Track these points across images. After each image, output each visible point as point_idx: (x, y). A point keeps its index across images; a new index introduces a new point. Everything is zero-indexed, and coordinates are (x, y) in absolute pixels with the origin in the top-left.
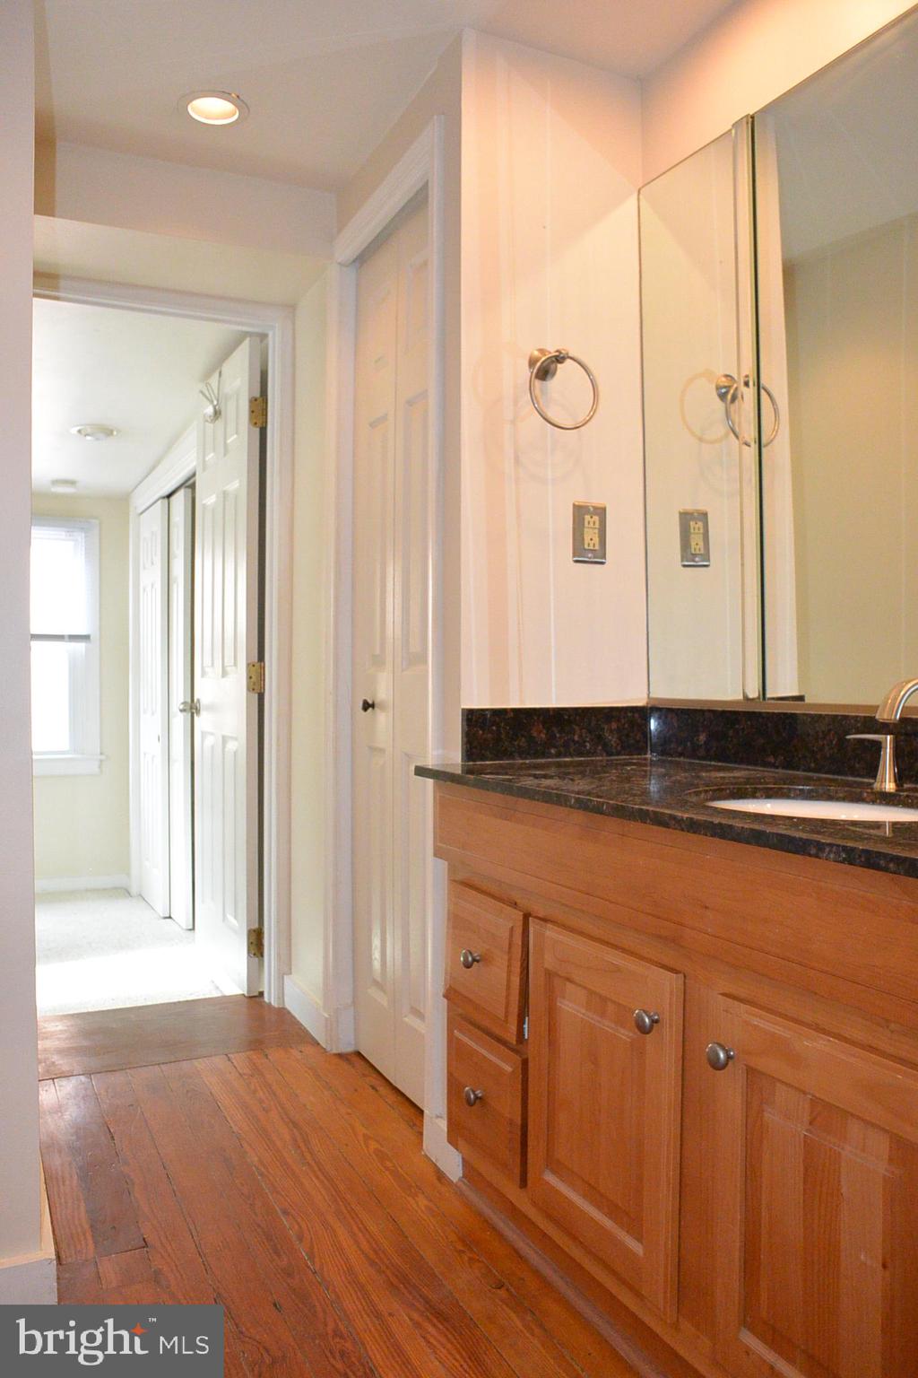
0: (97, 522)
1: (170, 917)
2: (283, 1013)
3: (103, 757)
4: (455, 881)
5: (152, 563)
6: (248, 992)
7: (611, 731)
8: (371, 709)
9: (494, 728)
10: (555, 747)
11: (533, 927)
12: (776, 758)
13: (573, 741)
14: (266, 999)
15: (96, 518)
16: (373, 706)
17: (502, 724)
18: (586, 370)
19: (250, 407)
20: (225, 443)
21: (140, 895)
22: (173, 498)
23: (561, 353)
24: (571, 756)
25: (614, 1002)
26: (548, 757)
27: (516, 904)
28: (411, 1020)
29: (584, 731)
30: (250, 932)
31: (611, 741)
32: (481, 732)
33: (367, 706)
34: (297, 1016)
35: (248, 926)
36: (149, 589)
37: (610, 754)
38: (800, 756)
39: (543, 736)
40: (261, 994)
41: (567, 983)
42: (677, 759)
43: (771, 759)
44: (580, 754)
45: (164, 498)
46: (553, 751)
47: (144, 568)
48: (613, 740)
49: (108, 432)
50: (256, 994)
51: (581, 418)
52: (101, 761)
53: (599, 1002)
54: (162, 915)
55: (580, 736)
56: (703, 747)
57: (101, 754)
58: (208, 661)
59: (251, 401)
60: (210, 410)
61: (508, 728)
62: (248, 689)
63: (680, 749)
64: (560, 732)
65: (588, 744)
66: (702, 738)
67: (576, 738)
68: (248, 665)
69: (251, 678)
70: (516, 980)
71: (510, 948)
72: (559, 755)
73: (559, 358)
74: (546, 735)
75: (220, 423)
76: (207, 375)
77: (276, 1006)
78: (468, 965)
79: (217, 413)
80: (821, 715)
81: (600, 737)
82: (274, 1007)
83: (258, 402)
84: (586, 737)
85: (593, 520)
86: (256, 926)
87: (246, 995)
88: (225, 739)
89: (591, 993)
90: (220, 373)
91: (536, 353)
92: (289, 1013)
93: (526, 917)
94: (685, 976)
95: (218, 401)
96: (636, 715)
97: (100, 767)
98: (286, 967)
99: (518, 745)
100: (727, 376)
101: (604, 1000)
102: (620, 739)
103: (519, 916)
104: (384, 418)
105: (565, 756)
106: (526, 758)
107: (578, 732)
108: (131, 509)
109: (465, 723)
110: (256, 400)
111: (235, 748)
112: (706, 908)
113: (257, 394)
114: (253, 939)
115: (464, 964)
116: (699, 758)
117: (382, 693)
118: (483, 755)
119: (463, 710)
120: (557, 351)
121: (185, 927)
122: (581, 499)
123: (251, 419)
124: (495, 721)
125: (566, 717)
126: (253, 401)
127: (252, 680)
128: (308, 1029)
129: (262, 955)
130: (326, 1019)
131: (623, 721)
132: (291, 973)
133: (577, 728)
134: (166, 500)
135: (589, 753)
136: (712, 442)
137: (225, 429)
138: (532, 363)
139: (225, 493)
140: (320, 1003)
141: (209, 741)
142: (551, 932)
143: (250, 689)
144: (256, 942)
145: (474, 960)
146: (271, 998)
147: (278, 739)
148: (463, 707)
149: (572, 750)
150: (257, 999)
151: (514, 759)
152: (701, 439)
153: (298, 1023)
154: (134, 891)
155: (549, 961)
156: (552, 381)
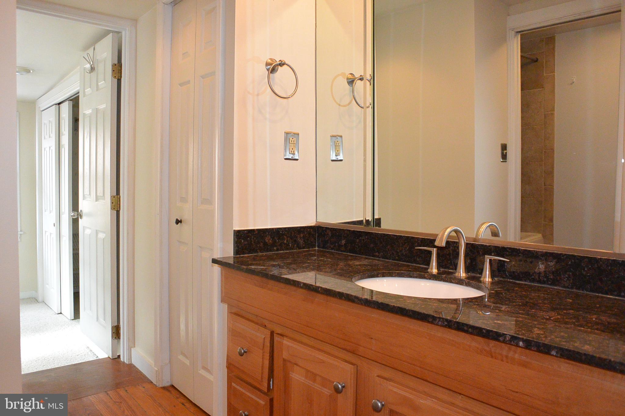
1: (61, 313)
2: (131, 366)
4: (231, 313)
5: (50, 137)
6: (112, 357)
7: (300, 238)
8: (180, 223)
9: (249, 239)
10: (276, 246)
11: (276, 338)
12: (379, 253)
13: (284, 243)
14: (122, 359)
16: (181, 222)
17: (252, 237)
18: (294, 72)
19: (112, 68)
20: (97, 85)
21: (44, 302)
22: (61, 105)
23: (282, 62)
24: (283, 250)
25: (320, 376)
26: (273, 251)
27: (265, 326)
28: (203, 372)
29: (289, 238)
30: (113, 327)
31: (300, 242)
32: (243, 241)
33: (178, 222)
34: (138, 367)
36: (48, 149)
37: (300, 248)
38: (391, 253)
39: (270, 241)
40: (119, 356)
41: (295, 366)
42: (331, 251)
43: (377, 254)
44: (287, 249)
45: (55, 104)
46: (275, 248)
47: (45, 138)
48: (301, 242)
50: (117, 357)
51: (289, 94)
53: (312, 376)
54: (57, 313)
55: (287, 241)
56: (344, 246)
57: (21, 231)
58: (87, 192)
59: (112, 66)
60: (88, 66)
61: (255, 238)
62: (111, 209)
63: (332, 246)
64: (278, 239)
65: (290, 244)
66: (343, 242)
67: (285, 242)
68: (111, 197)
69: (113, 203)
70: (267, 363)
71: (263, 347)
72: (277, 250)
73: (282, 64)
74: (272, 241)
75: (94, 74)
76: (86, 48)
77: (127, 363)
78: (241, 355)
79: (92, 69)
80: (401, 236)
81: (295, 241)
82: (127, 364)
83: (116, 66)
84: (290, 241)
85: (293, 140)
86: (116, 324)
87: (111, 357)
88: (97, 232)
89: (308, 371)
90: (94, 48)
91: (269, 61)
92: (134, 366)
93: (272, 333)
94: (357, 367)
95: (93, 63)
96: (311, 230)
97: (20, 238)
98: (132, 343)
99: (259, 246)
100: (351, 74)
101: (315, 375)
102: (304, 241)
103: (269, 333)
104: (188, 82)
105: (281, 250)
106: (263, 252)
107: (286, 239)
108: (37, 106)
109: (235, 237)
110: (115, 65)
111: (104, 237)
112: (372, 338)
113: (116, 62)
114: (115, 330)
115: (239, 352)
116: (342, 251)
117: (186, 216)
118: (244, 252)
119: (234, 230)
120: (280, 61)
121: (70, 319)
122: (288, 130)
123: (112, 75)
124: (249, 236)
125: (281, 232)
126: (114, 65)
127: (113, 204)
128: (146, 375)
129: (119, 338)
130: (157, 371)
131: (306, 233)
132: (135, 347)
133: (285, 237)
134: (57, 106)
135: (291, 249)
136: (345, 106)
137: (97, 76)
138: (267, 64)
139: (97, 110)
140: (152, 362)
141: (88, 232)
142: (286, 342)
143: (113, 208)
144: (116, 332)
145: (245, 352)
146: (124, 359)
147: (128, 233)
148: (234, 229)
149: (283, 247)
150: (117, 359)
151: (258, 253)
152: (339, 105)
153: (140, 372)
154: (40, 299)
155: (285, 355)
156: (275, 74)
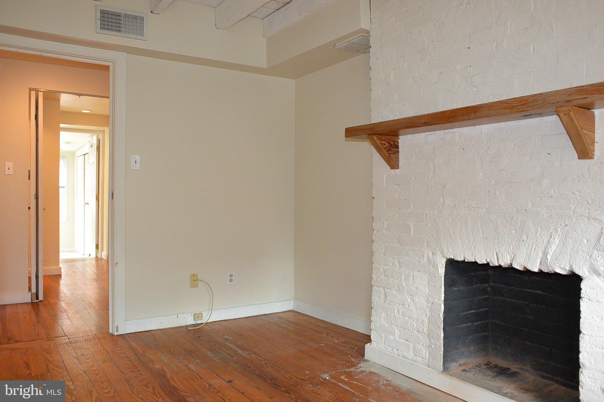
0: (66, 158)
2: (102, 260)
3: (68, 218)
15: (66, 157)
20: (93, 152)
22: (85, 155)
30: (96, 245)
35: (96, 243)
45: (83, 155)
49: (69, 143)
52: (67, 219)
57: (67, 217)
68: (96, 195)
69: (97, 198)
75: (92, 148)
90: (92, 138)
97: (67, 220)
98: (102, 249)
108: (76, 155)
110: (98, 146)
113: (98, 145)
114: (97, 246)
123: (97, 150)
126: (97, 147)
129: (98, 249)
132: (103, 251)
134: (84, 156)
137: (93, 150)
143: (97, 200)
146: (100, 256)
147: (101, 209)
